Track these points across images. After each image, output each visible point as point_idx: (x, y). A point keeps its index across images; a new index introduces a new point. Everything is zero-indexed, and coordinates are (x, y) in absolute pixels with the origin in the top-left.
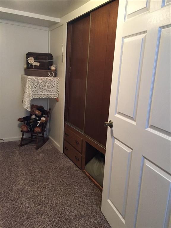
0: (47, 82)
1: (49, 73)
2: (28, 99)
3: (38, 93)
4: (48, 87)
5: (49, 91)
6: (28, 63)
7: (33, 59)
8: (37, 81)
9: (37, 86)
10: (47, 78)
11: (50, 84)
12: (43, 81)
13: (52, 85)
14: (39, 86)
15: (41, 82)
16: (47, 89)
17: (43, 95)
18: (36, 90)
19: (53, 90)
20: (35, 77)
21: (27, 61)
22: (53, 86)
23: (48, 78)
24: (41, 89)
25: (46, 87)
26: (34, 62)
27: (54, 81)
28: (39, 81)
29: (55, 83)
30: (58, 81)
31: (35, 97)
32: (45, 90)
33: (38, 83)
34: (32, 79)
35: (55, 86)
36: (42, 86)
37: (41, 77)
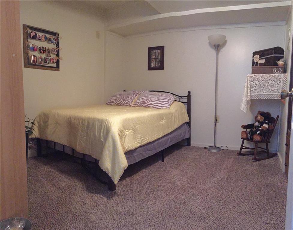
0: (270, 80)
1: (275, 69)
2: (245, 99)
3: (258, 93)
4: (271, 86)
5: (272, 90)
6: (253, 62)
7: (259, 56)
8: (258, 79)
9: (256, 85)
10: (270, 75)
11: (273, 82)
12: (264, 79)
13: (276, 83)
14: (260, 84)
15: (263, 80)
16: (269, 88)
17: (265, 95)
18: (255, 90)
19: (277, 90)
20: (256, 74)
21: (253, 60)
22: (278, 84)
23: (272, 75)
24: (263, 88)
25: (268, 86)
26: (260, 60)
27: (280, 78)
28: (260, 78)
29: (282, 80)
30: (286, 77)
31: (255, 98)
32: (267, 90)
33: (259, 81)
34: (251, 77)
35: (281, 83)
36: (264, 85)
37: (263, 74)
